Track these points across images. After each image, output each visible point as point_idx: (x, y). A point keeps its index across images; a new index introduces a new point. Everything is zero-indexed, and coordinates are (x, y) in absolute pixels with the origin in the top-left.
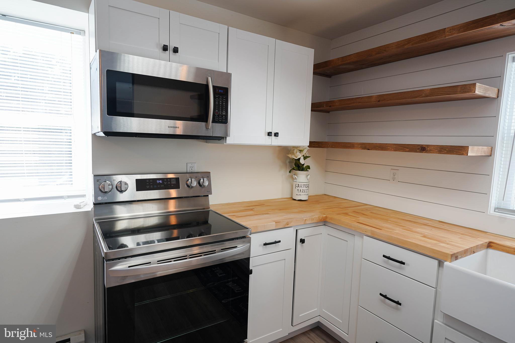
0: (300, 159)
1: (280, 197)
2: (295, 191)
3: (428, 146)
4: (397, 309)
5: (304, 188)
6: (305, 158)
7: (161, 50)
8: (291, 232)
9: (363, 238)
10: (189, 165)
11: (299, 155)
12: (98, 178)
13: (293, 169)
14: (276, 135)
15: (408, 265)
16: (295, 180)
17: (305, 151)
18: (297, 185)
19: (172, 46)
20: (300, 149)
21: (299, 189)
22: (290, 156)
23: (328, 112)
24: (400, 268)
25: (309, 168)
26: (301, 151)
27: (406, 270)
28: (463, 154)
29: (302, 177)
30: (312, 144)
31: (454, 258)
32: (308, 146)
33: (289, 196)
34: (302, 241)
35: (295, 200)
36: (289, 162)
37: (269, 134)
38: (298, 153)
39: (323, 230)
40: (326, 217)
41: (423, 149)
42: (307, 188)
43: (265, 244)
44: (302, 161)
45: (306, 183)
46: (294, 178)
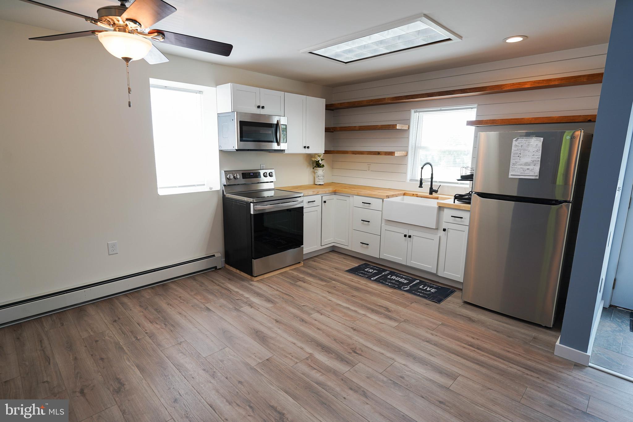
0: (319, 160)
1: (308, 184)
2: (317, 180)
3: (381, 152)
4: (368, 225)
5: (322, 178)
6: (322, 160)
7: (257, 108)
8: (319, 196)
9: (353, 197)
10: (262, 165)
11: (319, 159)
12: (227, 172)
13: (315, 167)
14: (308, 147)
15: (372, 204)
16: (317, 173)
17: (322, 156)
18: (318, 176)
19: (261, 105)
20: (319, 155)
21: (319, 178)
22: (313, 159)
23: (333, 132)
24: (369, 206)
25: (324, 166)
26: (319, 156)
27: (372, 207)
28: (393, 155)
29: (320, 171)
30: (326, 152)
31: (387, 197)
32: (324, 154)
33: (313, 184)
34: (325, 202)
35: (317, 185)
36: (312, 163)
37: (305, 147)
38: (318, 157)
39: (334, 197)
40: (336, 190)
41: (379, 153)
42: (323, 178)
43: (308, 202)
44: (320, 162)
45: (322, 175)
46: (316, 172)
